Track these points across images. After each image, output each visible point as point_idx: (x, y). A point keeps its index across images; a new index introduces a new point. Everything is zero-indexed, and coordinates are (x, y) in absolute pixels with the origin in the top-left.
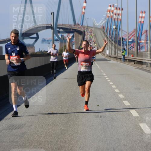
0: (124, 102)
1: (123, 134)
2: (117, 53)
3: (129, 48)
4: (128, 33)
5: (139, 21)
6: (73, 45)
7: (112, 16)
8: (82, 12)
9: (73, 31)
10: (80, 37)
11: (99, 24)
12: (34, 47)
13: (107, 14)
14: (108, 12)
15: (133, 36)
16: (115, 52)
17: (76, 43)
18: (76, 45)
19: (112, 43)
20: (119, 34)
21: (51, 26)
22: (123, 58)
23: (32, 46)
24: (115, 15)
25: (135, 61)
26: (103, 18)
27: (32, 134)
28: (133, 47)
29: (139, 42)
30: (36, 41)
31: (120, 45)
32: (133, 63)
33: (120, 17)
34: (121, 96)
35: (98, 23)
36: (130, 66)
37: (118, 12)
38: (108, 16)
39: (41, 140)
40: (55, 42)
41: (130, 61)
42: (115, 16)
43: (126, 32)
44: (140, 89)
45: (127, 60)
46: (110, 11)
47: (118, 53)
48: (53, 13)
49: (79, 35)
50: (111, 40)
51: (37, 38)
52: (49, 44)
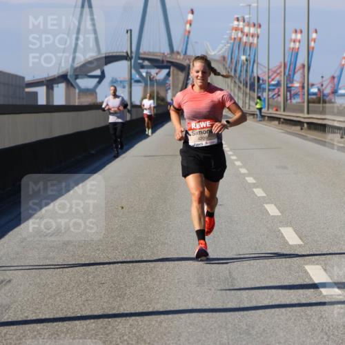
0: (255, 190)
1: (247, 246)
2: (247, 105)
3: (270, 96)
4: (269, 69)
5: (290, 48)
6: (167, 90)
7: (240, 39)
8: (185, 30)
9: (169, 64)
10: (182, 76)
11: (216, 52)
12: (96, 93)
13: (231, 33)
14: (234, 31)
15: (278, 74)
16: (244, 103)
17: (173, 86)
18: (173, 90)
19: (239, 87)
20: (253, 71)
21: (125, 54)
22: (258, 113)
23: (92, 92)
24: (247, 35)
25: (280, 118)
26: (223, 42)
27: (81, 245)
28: (279, 95)
29: (289, 85)
30: (99, 82)
31: (254, 91)
32: (277, 123)
33: (255, 41)
34: (250, 180)
35: (214, 50)
36: (270, 128)
37: (252, 30)
38: (233, 37)
39: (97, 255)
40: (133, 84)
41: (272, 118)
42: (245, 39)
43: (265, 67)
44: (285, 168)
45: (266, 118)
46: (236, 29)
47: (249, 105)
48: (131, 30)
49: (180, 73)
50: (237, 81)
51: (102, 77)
52: (124, 87)
